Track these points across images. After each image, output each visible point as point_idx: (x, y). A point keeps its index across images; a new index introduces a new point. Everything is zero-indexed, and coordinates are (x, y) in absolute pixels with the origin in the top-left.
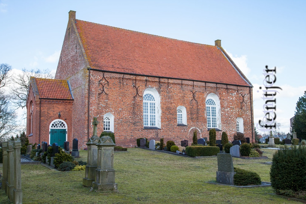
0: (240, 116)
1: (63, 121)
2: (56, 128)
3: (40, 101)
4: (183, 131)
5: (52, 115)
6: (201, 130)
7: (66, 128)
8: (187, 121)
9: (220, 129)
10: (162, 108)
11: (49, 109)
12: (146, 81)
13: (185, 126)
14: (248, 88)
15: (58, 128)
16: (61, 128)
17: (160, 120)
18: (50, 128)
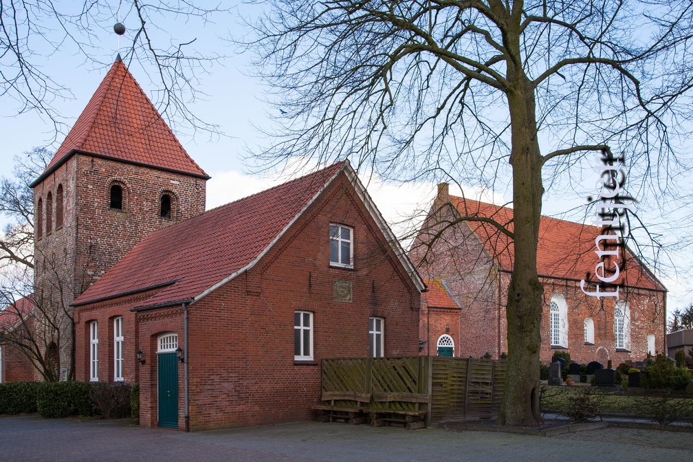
0: (652, 332)
1: (449, 337)
2: (443, 346)
3: (429, 311)
4: (590, 351)
5: (439, 329)
6: (609, 351)
7: (453, 346)
8: (595, 339)
9: (629, 350)
10: (569, 321)
11: (436, 320)
12: (553, 284)
13: (592, 345)
14: (662, 293)
15: (445, 346)
16: (448, 346)
17: (567, 337)
18: (438, 346)
